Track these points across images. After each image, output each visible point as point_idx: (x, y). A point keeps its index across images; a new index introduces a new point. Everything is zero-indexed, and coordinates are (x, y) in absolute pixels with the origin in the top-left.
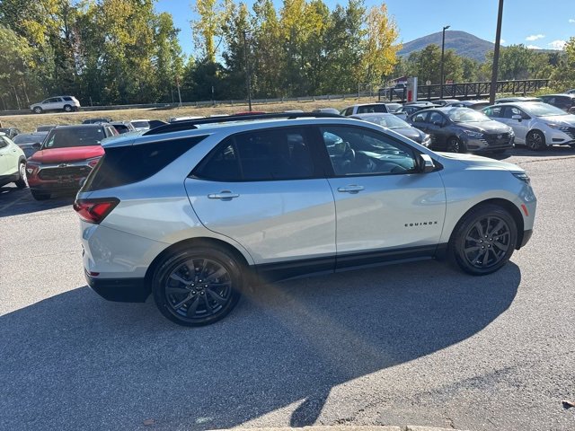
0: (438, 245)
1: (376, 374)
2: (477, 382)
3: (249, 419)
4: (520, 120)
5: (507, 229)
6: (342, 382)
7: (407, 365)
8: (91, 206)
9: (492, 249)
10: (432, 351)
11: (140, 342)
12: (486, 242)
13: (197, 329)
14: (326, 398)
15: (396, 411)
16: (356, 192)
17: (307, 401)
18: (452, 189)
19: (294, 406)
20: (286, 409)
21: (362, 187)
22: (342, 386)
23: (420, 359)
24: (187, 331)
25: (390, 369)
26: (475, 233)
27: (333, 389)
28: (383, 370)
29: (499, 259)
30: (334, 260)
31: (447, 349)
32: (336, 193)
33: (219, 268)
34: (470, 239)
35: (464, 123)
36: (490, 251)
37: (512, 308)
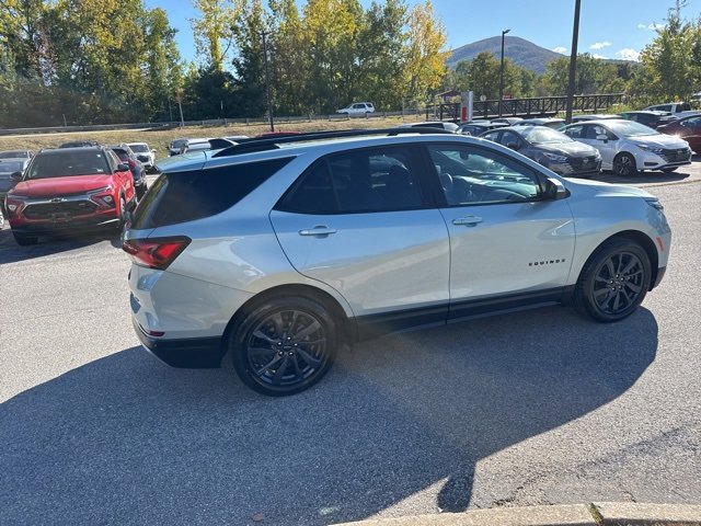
0: (565, 287)
1: (523, 443)
2: (645, 447)
3: (385, 507)
4: (606, 141)
5: (641, 266)
6: (486, 456)
7: (557, 431)
8: (154, 247)
9: (623, 291)
10: (581, 414)
11: (215, 418)
12: (617, 282)
13: (284, 399)
14: (473, 476)
15: (562, 487)
16: (474, 224)
17: (451, 480)
18: (581, 220)
19: (436, 488)
20: (428, 490)
21: (480, 219)
22: (487, 460)
23: (571, 424)
24: (272, 402)
25: (538, 437)
26: (605, 273)
27: (478, 464)
28: (530, 439)
29: (631, 302)
30: (446, 309)
31: (599, 411)
32: (451, 226)
33: (312, 322)
34: (600, 279)
35: (543, 145)
36: (621, 294)
37: (658, 358)
